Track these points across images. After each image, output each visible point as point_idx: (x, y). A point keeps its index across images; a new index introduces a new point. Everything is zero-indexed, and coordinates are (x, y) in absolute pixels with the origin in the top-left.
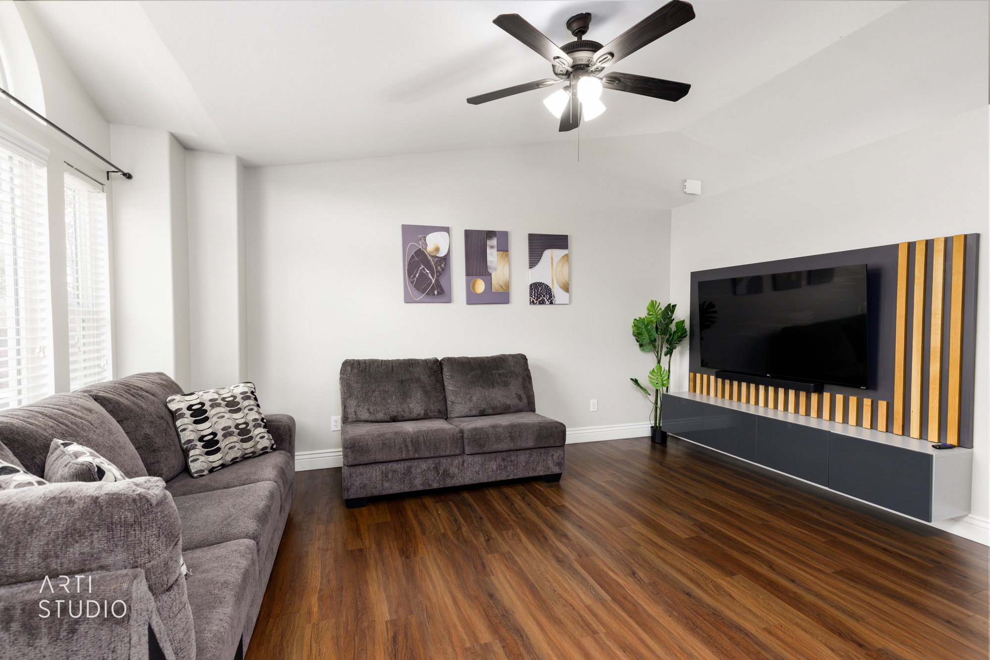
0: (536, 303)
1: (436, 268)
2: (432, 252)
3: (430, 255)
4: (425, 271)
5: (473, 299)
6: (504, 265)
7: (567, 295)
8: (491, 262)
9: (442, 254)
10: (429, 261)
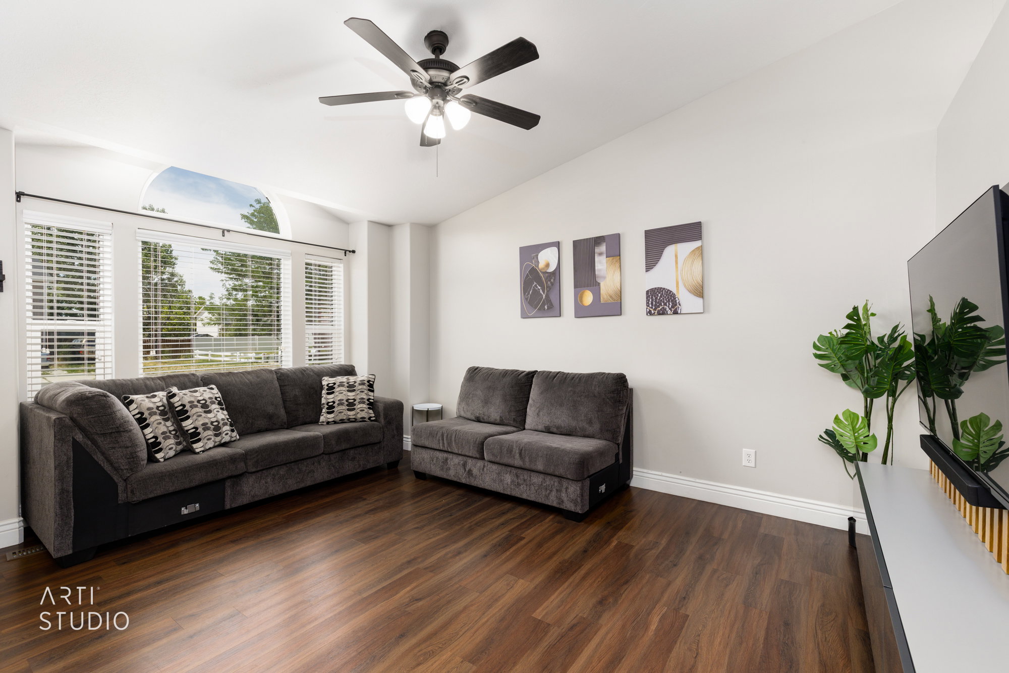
0: (654, 313)
1: (547, 283)
2: (543, 269)
3: (541, 272)
4: (537, 287)
5: (582, 312)
6: (614, 272)
7: (700, 300)
8: (600, 270)
9: (552, 269)
10: (540, 277)
